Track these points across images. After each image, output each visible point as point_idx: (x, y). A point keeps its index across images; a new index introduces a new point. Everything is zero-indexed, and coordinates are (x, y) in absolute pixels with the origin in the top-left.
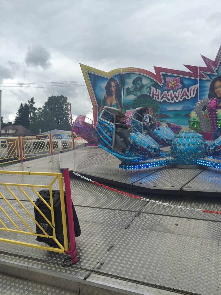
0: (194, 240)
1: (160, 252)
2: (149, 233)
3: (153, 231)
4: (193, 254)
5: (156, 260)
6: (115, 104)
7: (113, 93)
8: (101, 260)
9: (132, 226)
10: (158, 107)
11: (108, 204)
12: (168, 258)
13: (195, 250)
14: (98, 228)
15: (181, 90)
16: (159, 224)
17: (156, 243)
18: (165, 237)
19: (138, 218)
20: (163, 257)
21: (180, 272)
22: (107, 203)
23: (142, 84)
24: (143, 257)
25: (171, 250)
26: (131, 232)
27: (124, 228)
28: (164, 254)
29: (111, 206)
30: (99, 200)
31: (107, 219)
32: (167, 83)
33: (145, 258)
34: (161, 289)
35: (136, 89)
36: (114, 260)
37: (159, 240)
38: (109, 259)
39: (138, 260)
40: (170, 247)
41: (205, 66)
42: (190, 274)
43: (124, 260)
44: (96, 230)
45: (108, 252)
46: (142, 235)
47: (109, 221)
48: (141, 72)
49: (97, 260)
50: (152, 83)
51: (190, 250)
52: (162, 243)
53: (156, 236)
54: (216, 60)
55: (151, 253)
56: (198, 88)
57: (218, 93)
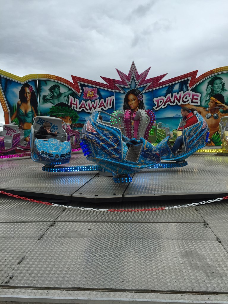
1: (72, 257)
2: (62, 240)
3: (67, 238)
4: (104, 253)
5: (68, 265)
6: (30, 111)
7: (28, 100)
8: (11, 274)
9: (46, 236)
10: (77, 117)
11: (20, 218)
12: (80, 261)
13: (105, 250)
14: (8, 243)
15: (98, 100)
16: (73, 231)
17: (69, 249)
18: (79, 242)
19: (53, 228)
20: (75, 261)
21: (91, 271)
22: (20, 216)
23: (60, 92)
25: (83, 253)
26: (45, 242)
27: (38, 239)
28: (76, 258)
29: (23, 219)
30: (10, 214)
31: (18, 233)
32: (85, 93)
33: (58, 265)
34: (71, 290)
35: (53, 97)
36: (24, 272)
37: (72, 246)
38: (19, 271)
39: (50, 268)
40: (82, 251)
41: (120, 79)
42: (99, 272)
43: (35, 270)
44: (6, 245)
45: (18, 265)
46: (56, 243)
47: (20, 234)
48: (59, 80)
49: (5, 275)
50: (70, 92)
51: (101, 250)
52: (75, 248)
53: (69, 242)
54: (130, 74)
55: (64, 259)
56: (114, 99)
57: (131, 105)
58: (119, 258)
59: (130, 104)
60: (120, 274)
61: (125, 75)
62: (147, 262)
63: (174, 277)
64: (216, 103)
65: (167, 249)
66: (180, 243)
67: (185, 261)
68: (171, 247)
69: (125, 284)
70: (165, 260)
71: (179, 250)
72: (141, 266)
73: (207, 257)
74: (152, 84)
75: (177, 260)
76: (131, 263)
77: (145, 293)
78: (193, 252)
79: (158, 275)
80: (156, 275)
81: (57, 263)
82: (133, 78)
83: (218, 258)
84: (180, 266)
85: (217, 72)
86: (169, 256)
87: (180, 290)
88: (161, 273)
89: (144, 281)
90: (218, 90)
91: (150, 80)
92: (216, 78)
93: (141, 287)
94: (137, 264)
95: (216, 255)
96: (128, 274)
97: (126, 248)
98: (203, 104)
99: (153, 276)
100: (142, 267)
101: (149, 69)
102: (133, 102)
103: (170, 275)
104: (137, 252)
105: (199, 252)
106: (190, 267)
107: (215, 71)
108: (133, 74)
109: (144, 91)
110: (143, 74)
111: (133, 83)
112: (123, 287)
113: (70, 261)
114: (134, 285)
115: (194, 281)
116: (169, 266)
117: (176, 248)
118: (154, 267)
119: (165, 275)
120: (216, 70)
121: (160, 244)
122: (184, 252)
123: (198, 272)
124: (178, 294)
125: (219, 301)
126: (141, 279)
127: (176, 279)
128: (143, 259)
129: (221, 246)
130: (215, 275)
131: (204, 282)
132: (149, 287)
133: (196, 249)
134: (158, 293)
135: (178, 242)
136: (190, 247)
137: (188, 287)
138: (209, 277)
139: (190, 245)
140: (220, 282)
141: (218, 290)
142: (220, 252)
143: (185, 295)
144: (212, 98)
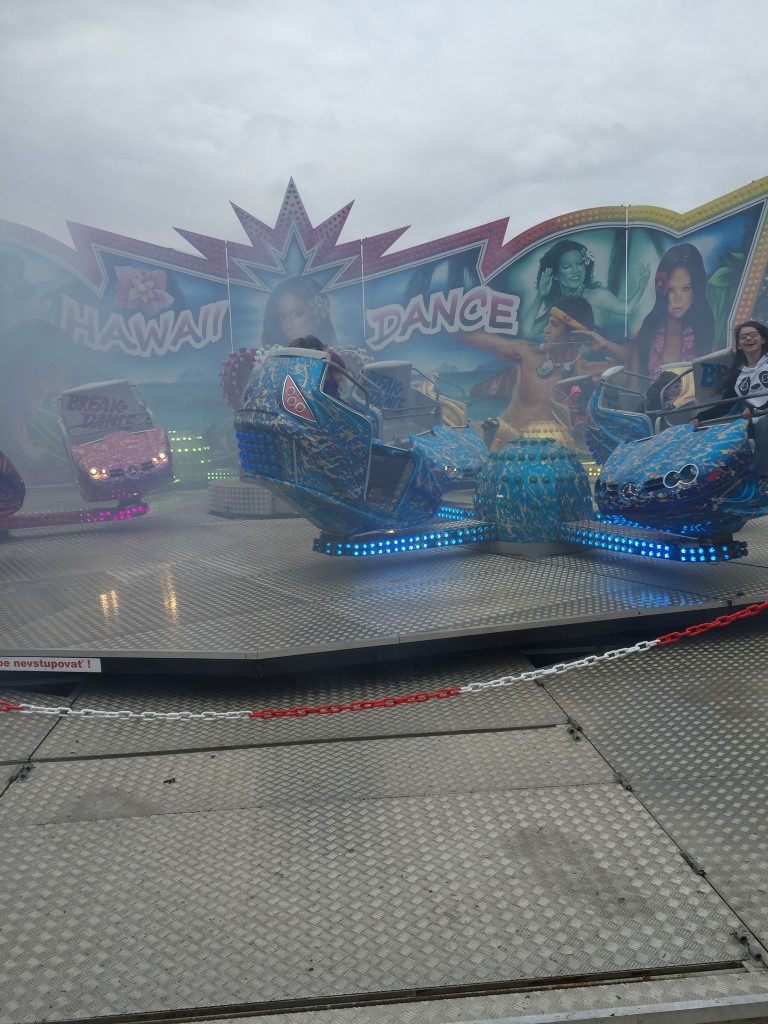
0: (230, 821)
1: (109, 894)
2: (65, 832)
3: (84, 823)
4: (229, 868)
5: (95, 928)
12: (141, 906)
13: (233, 855)
16: (105, 793)
17: (94, 863)
18: (129, 833)
19: (23, 785)
20: (121, 907)
21: (186, 943)
24: (44, 929)
25: (152, 875)
28: (123, 896)
33: (51, 931)
37: (104, 851)
39: (23, 946)
40: (147, 866)
42: (219, 942)
46: (39, 846)
50: (66, 281)
51: (219, 857)
52: (119, 859)
53: (93, 837)
55: (76, 903)
56: (228, 311)
58: (287, 879)
60: (296, 939)
62: (392, 886)
63: (490, 930)
64: (569, 328)
65: (457, 829)
66: (496, 803)
67: (523, 868)
68: (469, 820)
69: (321, 978)
70: (452, 870)
71: (498, 829)
72: (371, 902)
73: (595, 846)
75: (497, 866)
76: (335, 896)
77: (397, 1002)
78: (544, 832)
79: (433, 927)
80: (427, 929)
81: (51, 924)
83: (630, 844)
84: (506, 888)
85: (568, 227)
86: (467, 855)
87: (517, 977)
88: (444, 921)
89: (388, 958)
90: (573, 285)
92: (566, 246)
93: (379, 981)
94: (354, 894)
95: (624, 835)
96: (326, 936)
97: (312, 840)
98: (528, 329)
99: (419, 934)
100: (376, 904)
103: (475, 923)
104: (351, 851)
105: (565, 830)
106: (542, 885)
107: (563, 222)
112: (314, 989)
113: (99, 909)
114: (353, 976)
115: (562, 938)
116: (470, 891)
117: (485, 824)
118: (418, 900)
119: (459, 927)
120: (565, 219)
121: (429, 812)
122: (514, 833)
123: (569, 904)
124: (515, 992)
125: (655, 1002)
126: (377, 950)
127: (501, 937)
128: (375, 876)
129: (633, 801)
130: (630, 906)
131: (597, 936)
132: (408, 980)
133: (554, 819)
134: (442, 998)
135: (492, 800)
136: (533, 813)
137: (544, 963)
138: (610, 916)
139: (533, 808)
140: (649, 931)
141: (645, 962)
142: (634, 825)
143: (539, 993)
144: (555, 310)
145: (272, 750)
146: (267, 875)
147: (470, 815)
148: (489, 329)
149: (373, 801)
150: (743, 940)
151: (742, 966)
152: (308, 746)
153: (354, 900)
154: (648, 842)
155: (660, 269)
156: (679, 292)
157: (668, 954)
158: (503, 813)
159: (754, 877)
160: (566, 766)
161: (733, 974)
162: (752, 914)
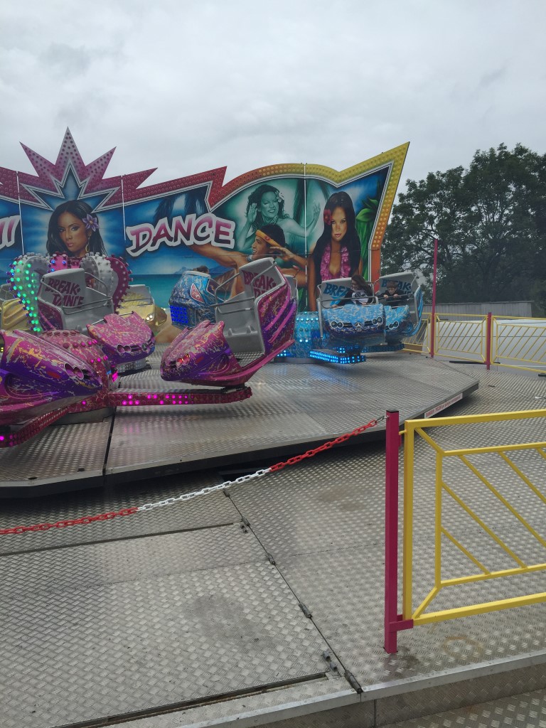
54: (60, 162)
56: (20, 222)
57: (69, 241)
58: (25, 649)
59: (64, 238)
60: (26, 692)
61: (46, 162)
62: (101, 646)
63: (166, 670)
64: (268, 245)
65: (154, 601)
66: (185, 581)
67: (195, 625)
68: (163, 595)
69: (40, 717)
70: (147, 631)
71: (182, 599)
72: (84, 659)
73: (245, 605)
74: (119, 192)
75: (177, 625)
76: (59, 658)
78: (213, 598)
79: (128, 673)
82: (71, 173)
83: (268, 601)
84: (182, 639)
85: (267, 176)
86: (158, 619)
87: (179, 700)
88: (135, 668)
89: (92, 698)
90: (271, 215)
91: (115, 181)
92: (265, 189)
93: (82, 715)
94: (73, 656)
95: (265, 595)
96: (49, 688)
97: (47, 620)
98: (241, 244)
99: (116, 678)
100: (87, 661)
101: (112, 152)
102: (74, 233)
103: (157, 667)
104: (76, 624)
105: (227, 596)
106: (206, 635)
107: (263, 172)
108: (70, 161)
109: (100, 208)
110: (95, 165)
111: (71, 184)
112: (34, 725)
114: (64, 713)
115: (213, 670)
116: (156, 645)
117: (174, 596)
118: (119, 655)
119: (145, 670)
120: (264, 170)
121: (136, 591)
122: (193, 601)
123: (222, 647)
124: (175, 711)
125: (267, 706)
126: (84, 693)
127: (172, 674)
128: (90, 641)
129: (275, 571)
130: (261, 643)
131: (237, 666)
132: (104, 712)
133: (221, 589)
134: (125, 721)
135: (182, 579)
136: (208, 585)
137: (199, 689)
138: (247, 652)
139: (208, 583)
140: (270, 659)
141: (265, 680)
142: (273, 588)
143: (191, 710)
144: (259, 232)
145: (26, 556)
146: (10, 648)
147: (165, 591)
148: (214, 244)
149: (97, 587)
150: (328, 659)
151: (325, 676)
152: (54, 550)
153: (73, 659)
154: (279, 599)
155: (326, 208)
156: (338, 223)
157: (280, 673)
158: (188, 588)
159: (342, 616)
160: (235, 551)
161: (319, 682)
162: (336, 641)
